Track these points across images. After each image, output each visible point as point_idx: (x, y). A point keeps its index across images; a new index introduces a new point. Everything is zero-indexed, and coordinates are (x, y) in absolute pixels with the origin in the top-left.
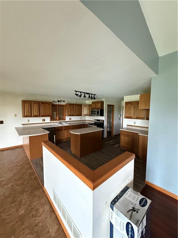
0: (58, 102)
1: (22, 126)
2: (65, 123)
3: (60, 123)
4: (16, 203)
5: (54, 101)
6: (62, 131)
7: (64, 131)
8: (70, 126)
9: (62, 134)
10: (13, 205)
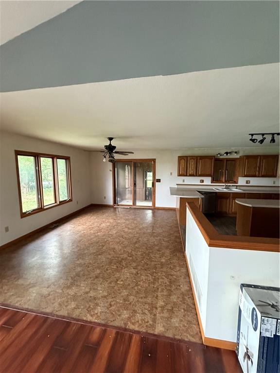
0: (225, 155)
1: (176, 186)
2: (236, 188)
3: (227, 187)
4: (161, 252)
5: (219, 154)
6: (228, 200)
7: (231, 200)
8: (245, 193)
9: (228, 205)
10: (158, 252)
